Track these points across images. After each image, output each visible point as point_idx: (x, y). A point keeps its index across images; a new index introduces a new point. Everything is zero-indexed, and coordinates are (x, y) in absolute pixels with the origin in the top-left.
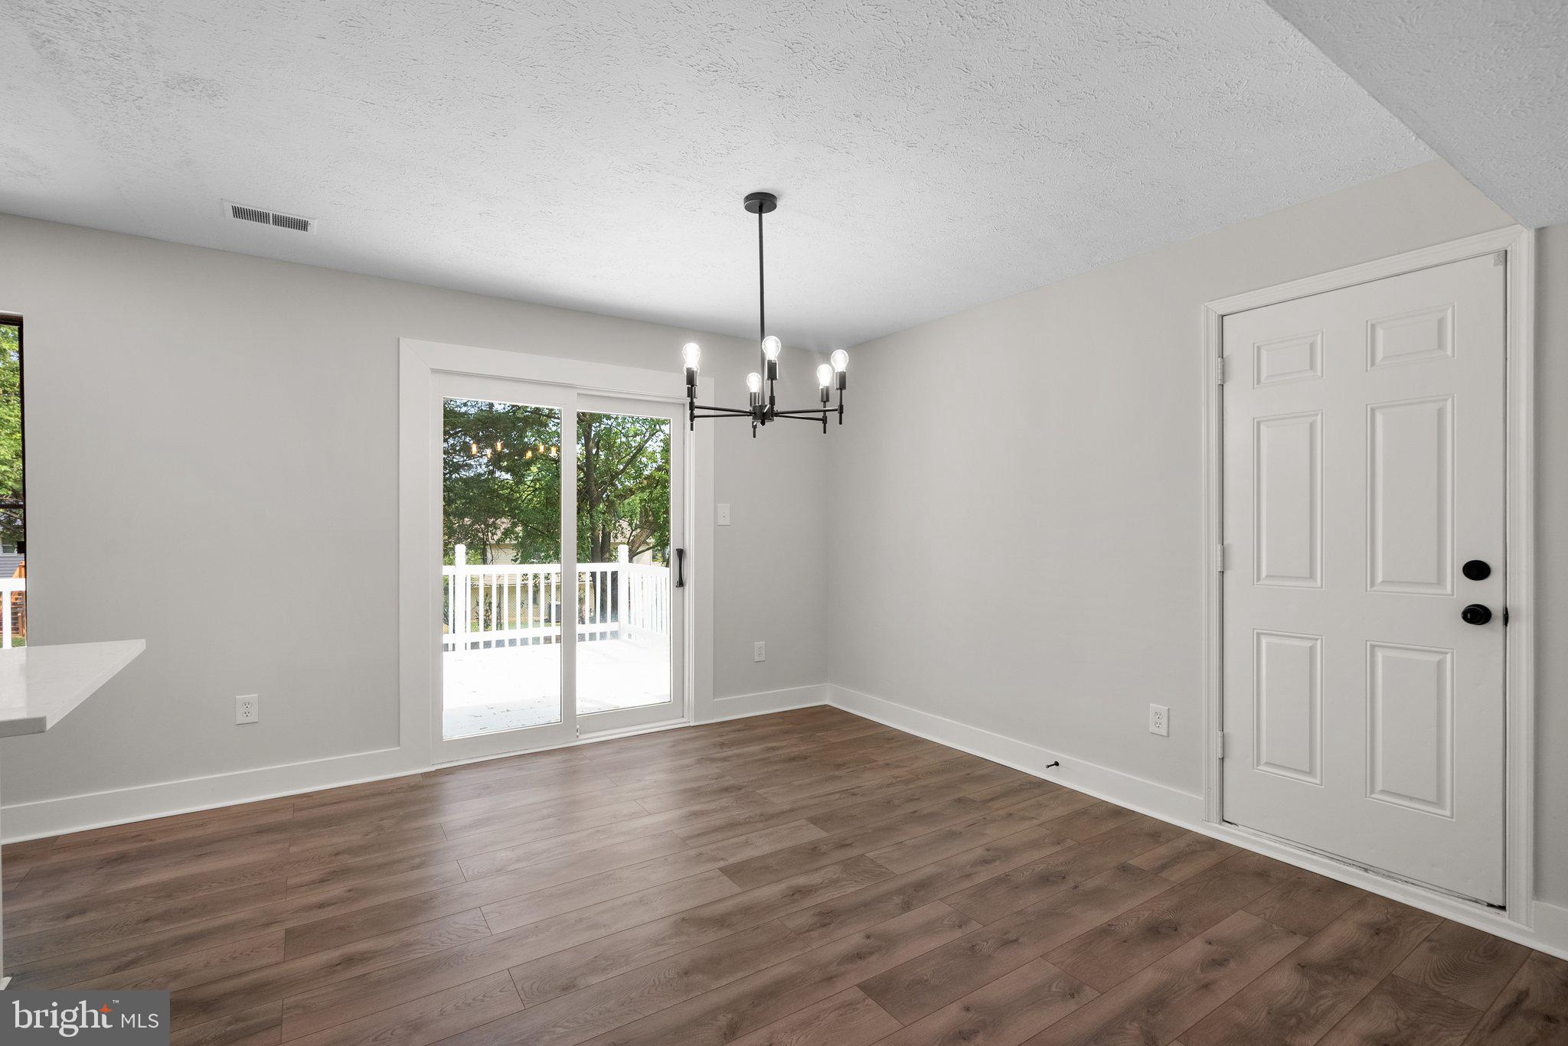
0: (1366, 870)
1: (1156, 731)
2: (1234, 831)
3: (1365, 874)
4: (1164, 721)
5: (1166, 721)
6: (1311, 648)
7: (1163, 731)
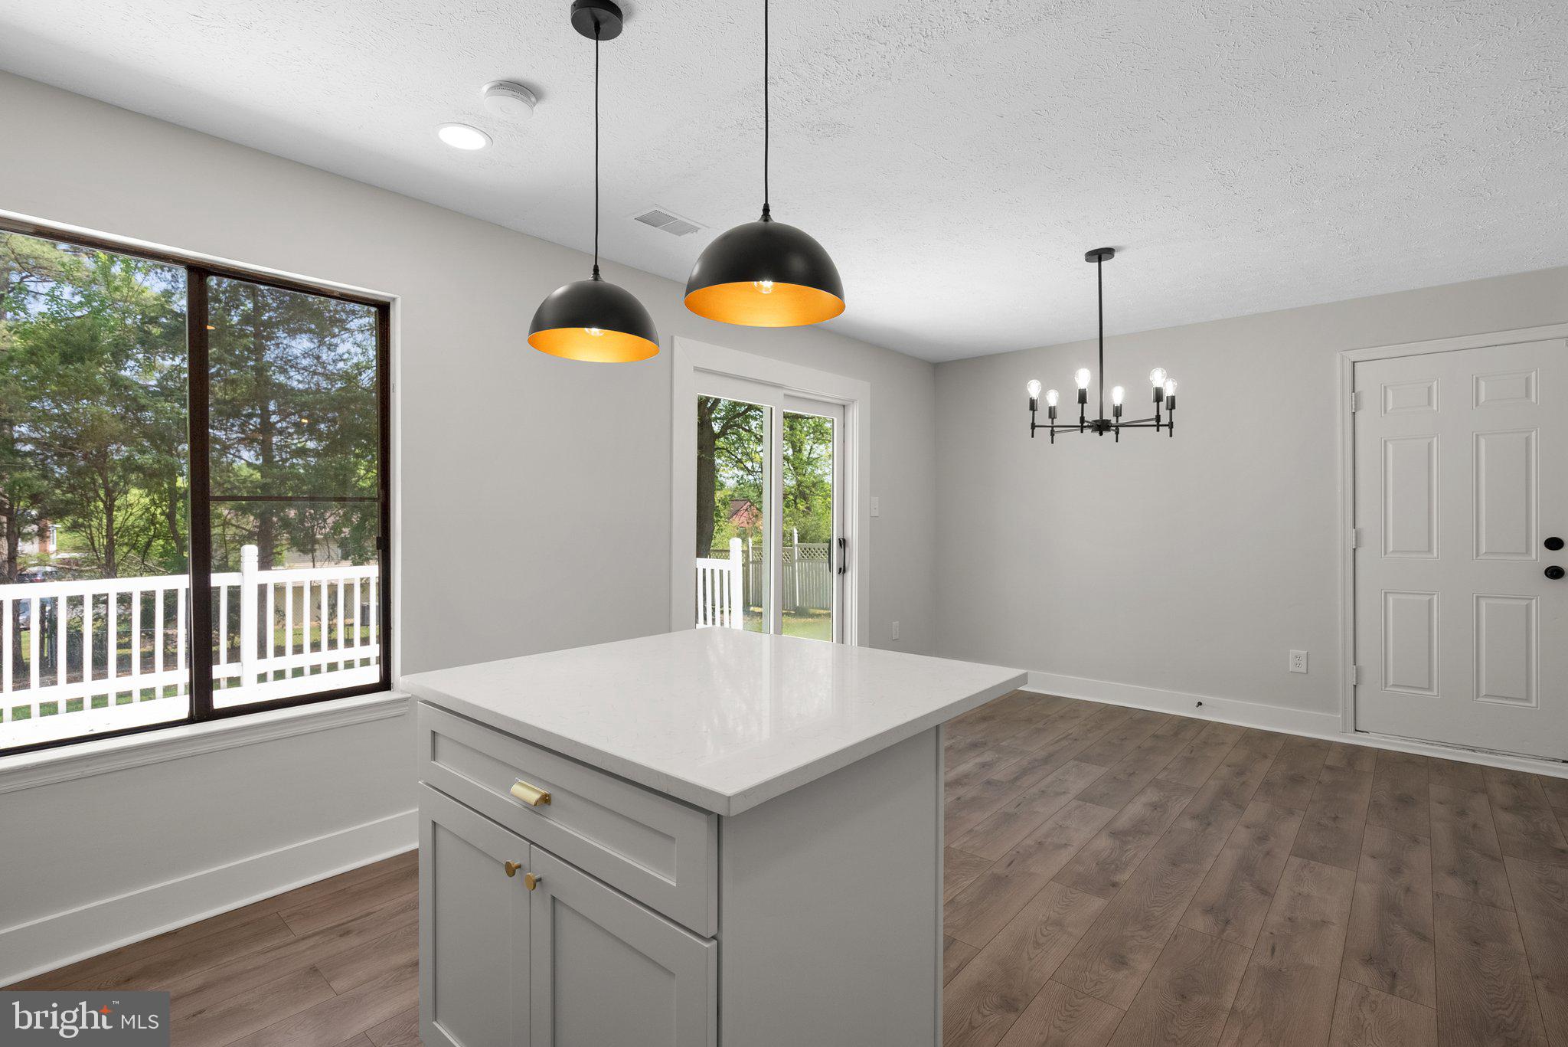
0: (1473, 751)
1: (1298, 670)
2: (1366, 737)
3: (1473, 753)
4: (1304, 662)
5: (1305, 661)
6: (1429, 600)
7: (1303, 669)
